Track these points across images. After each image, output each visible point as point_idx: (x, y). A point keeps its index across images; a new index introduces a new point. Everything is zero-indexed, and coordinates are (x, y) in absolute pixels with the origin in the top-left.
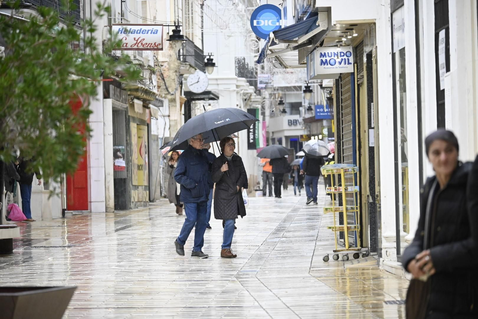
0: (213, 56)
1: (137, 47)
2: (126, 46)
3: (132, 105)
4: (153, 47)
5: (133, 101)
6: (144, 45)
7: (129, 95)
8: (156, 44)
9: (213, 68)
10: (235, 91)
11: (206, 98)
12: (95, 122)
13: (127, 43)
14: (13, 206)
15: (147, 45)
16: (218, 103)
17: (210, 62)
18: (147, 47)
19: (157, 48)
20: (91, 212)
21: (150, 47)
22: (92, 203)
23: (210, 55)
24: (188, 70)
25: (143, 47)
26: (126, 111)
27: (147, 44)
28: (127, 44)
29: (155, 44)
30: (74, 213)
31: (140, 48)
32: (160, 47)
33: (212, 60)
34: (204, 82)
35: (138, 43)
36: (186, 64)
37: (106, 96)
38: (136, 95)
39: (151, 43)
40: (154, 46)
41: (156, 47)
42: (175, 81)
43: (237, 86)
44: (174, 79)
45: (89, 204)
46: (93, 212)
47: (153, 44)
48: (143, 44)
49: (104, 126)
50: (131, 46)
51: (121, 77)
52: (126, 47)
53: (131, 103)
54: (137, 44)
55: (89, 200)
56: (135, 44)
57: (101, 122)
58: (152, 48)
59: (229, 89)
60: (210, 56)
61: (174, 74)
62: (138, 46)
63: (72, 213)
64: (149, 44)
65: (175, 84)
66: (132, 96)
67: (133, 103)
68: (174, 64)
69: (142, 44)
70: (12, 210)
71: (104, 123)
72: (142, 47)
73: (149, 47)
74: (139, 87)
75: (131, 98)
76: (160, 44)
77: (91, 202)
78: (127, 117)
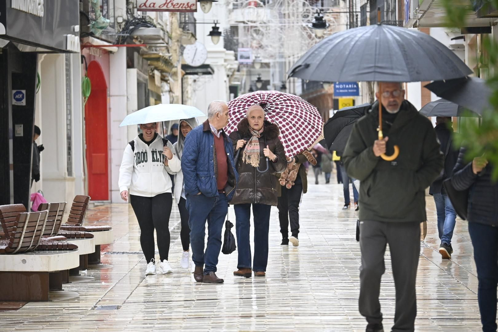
0: (219, 23)
1: (166, 8)
2: (153, 6)
3: (152, 77)
4: (185, 7)
5: (153, 72)
6: (174, 6)
7: (149, 65)
8: (190, 5)
9: (219, 38)
10: (223, 65)
11: (200, 72)
12: (117, 96)
13: (154, 2)
14: (37, 196)
15: (178, 6)
16: (212, 78)
17: (216, 30)
18: (179, 7)
19: (191, 10)
20: (111, 202)
21: (182, 7)
22: (113, 192)
23: (216, 22)
24: (190, 40)
25: (174, 7)
26: (145, 84)
27: (178, 4)
28: (154, 4)
29: (188, 4)
30: (96, 204)
31: (170, 8)
32: (193, 8)
33: (218, 28)
34: (202, 54)
35: (168, 3)
36: (188, 33)
37: (130, 65)
38: (157, 66)
39: (183, 3)
40: (187, 7)
41: (189, 8)
42: (176, 52)
43: (225, 60)
44: (176, 50)
45: (109, 192)
46: (114, 203)
47: (186, 4)
48: (174, 4)
49: (127, 100)
50: (159, 7)
51: (143, 44)
52: (153, 8)
53: (151, 74)
54: (166, 4)
55: (109, 189)
56: (165, 4)
57: (123, 96)
58: (184, 9)
59: (217, 63)
60: (216, 24)
61: (176, 43)
62: (168, 6)
63: (94, 204)
64: (181, 4)
65: (177, 55)
66: (153, 67)
67: (154, 74)
68: (176, 33)
69: (172, 4)
70: (36, 201)
71: (127, 97)
72: (172, 8)
73: (180, 8)
74: (160, 56)
75: (151, 69)
76: (194, 5)
77: (111, 191)
78: (147, 91)
